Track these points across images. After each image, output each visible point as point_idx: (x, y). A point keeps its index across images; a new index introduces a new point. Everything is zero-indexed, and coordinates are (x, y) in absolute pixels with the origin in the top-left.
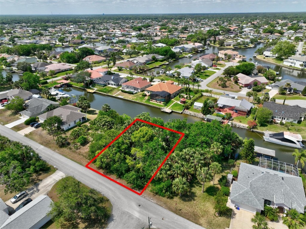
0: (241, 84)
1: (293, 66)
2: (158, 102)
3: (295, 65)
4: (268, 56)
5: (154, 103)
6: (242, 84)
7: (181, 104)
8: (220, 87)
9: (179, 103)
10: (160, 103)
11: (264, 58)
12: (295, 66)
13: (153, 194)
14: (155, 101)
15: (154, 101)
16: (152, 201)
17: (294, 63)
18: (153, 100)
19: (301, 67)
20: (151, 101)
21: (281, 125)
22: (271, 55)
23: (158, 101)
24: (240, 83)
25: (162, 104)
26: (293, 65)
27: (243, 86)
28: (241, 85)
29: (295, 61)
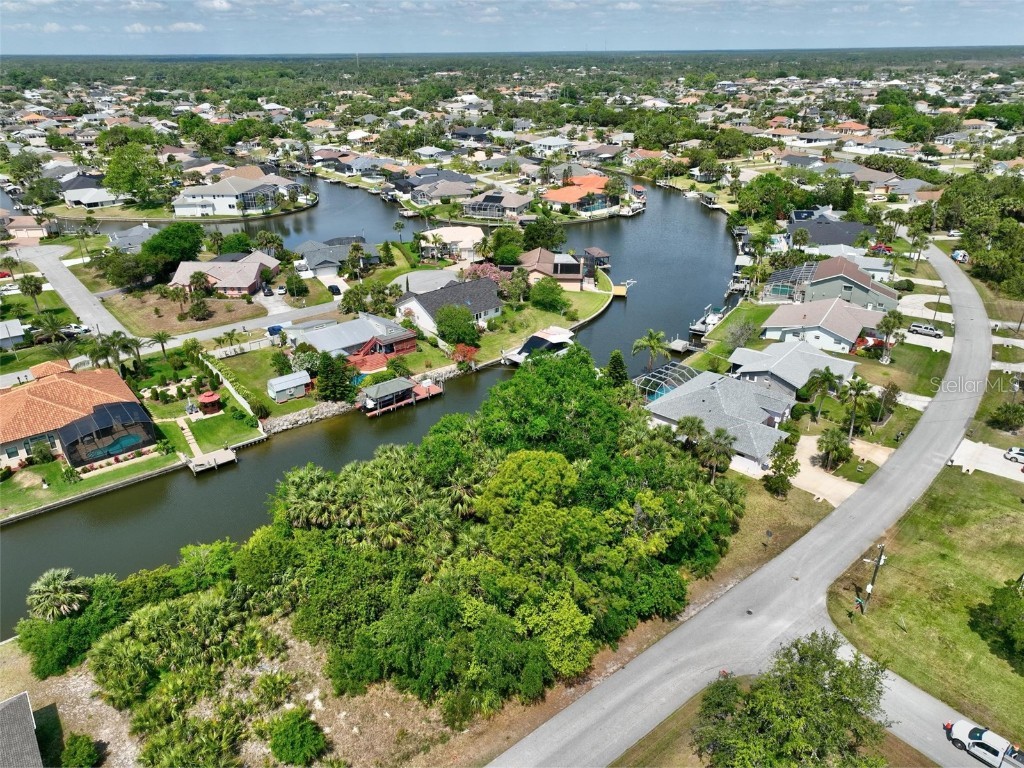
0: (233, 289)
1: (211, 214)
2: (126, 459)
3: (214, 209)
4: (96, 204)
5: (107, 473)
6: (239, 289)
7: (208, 416)
8: (190, 322)
9: (200, 415)
10: (140, 454)
11: (91, 212)
12: (216, 213)
13: (704, 578)
14: (112, 460)
15: (103, 462)
16: (729, 587)
17: (209, 205)
18: (96, 464)
19: (236, 212)
20: (83, 476)
21: (491, 330)
22: (113, 198)
23: (121, 457)
24: (225, 289)
25: (156, 454)
26: (209, 211)
27: (246, 292)
28: (236, 292)
29: (210, 200)
